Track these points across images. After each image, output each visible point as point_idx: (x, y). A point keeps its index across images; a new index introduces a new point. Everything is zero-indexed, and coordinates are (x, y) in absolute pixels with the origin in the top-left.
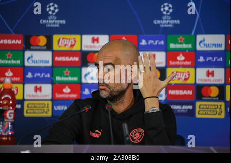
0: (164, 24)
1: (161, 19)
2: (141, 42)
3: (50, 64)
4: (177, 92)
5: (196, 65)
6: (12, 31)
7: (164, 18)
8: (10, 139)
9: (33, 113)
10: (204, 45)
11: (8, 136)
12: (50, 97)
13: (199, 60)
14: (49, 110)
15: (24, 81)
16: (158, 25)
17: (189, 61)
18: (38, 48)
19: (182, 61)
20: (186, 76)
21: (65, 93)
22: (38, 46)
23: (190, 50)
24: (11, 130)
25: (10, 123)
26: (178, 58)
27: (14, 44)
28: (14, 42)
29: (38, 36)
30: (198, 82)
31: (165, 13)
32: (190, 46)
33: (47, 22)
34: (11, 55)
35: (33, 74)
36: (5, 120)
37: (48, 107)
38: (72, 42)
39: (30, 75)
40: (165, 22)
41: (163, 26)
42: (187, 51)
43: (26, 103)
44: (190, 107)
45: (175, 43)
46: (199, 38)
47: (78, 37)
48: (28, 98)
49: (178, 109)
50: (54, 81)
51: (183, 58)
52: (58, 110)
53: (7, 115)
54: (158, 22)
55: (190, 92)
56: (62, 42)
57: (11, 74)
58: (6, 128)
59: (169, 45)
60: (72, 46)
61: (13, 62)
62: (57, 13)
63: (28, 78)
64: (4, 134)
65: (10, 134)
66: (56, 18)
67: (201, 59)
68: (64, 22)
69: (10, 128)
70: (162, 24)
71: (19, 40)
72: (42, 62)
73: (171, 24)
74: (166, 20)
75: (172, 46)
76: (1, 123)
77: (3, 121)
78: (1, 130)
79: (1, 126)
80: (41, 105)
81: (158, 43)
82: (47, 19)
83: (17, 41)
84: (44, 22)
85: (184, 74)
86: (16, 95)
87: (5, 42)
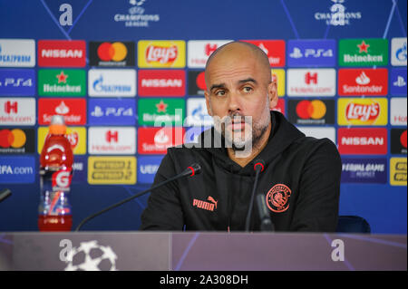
2: (292, 52)
3: (133, 93)
4: (356, 141)
5: (390, 93)
6: (67, 35)
8: (63, 222)
9: (105, 178)
10: (405, 55)
11: (59, 217)
12: (133, 151)
13: (395, 84)
14: (130, 173)
15: (87, 122)
16: (323, 21)
18: (112, 64)
19: (365, 86)
20: (372, 111)
22: (112, 61)
23: (379, 66)
24: (64, 207)
25: (62, 194)
26: (358, 80)
27: (70, 57)
28: (70, 54)
29: (112, 43)
30: (393, 123)
32: (380, 58)
33: (128, 18)
34: (66, 76)
35: (104, 110)
36: (55, 188)
37: (129, 168)
38: (170, 54)
39: (97, 112)
42: (375, 67)
43: (91, 161)
44: (380, 168)
45: (352, 54)
47: (180, 44)
48: (95, 152)
49: (359, 171)
50: (140, 123)
51: (367, 80)
52: (147, 174)
53: (58, 180)
54: (323, 16)
55: (380, 141)
56: (153, 53)
57: (66, 110)
58: (56, 202)
59: (343, 58)
60: (171, 60)
61: (69, 89)
62: (144, 2)
63: (95, 117)
64: (52, 214)
65: (63, 212)
66: (142, 11)
67: (400, 82)
68: (156, 18)
69: (62, 203)
70: (329, 20)
72: (119, 88)
73: (346, 19)
75: (348, 59)
76: (47, 193)
77: (51, 190)
78: (48, 207)
79: (47, 198)
80: (118, 165)
81: (321, 53)
82: (126, 13)
83: (76, 52)
84: (122, 18)
85: (370, 108)
86: (74, 146)
87: (56, 53)
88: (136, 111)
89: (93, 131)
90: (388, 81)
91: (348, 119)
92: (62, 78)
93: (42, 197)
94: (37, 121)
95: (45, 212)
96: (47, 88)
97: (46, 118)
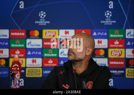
0: (107, 23)
1: (105, 20)
2: (93, 33)
3: (41, 47)
4: (115, 63)
5: (126, 47)
6: (19, 28)
7: (107, 19)
9: (32, 75)
10: (131, 35)
11: (17, 89)
12: (41, 66)
13: (127, 44)
14: (40, 73)
15: (26, 56)
16: (103, 23)
17: (121, 44)
18: (34, 37)
19: (117, 45)
20: (120, 53)
21: (50, 64)
22: (34, 36)
23: (122, 38)
25: (18, 81)
26: (115, 43)
27: (20, 35)
28: (20, 34)
29: (34, 30)
30: (127, 57)
31: (107, 17)
32: (122, 36)
33: (39, 22)
34: (19, 41)
35: (31, 53)
36: (15, 79)
37: (40, 71)
38: (53, 34)
39: (29, 53)
40: (107, 22)
41: (106, 24)
42: (120, 39)
43: (27, 69)
44: (123, 72)
45: (113, 34)
46: (128, 31)
47: (57, 31)
48: (29, 66)
49: (116, 73)
50: (43, 56)
51: (118, 43)
52: (46, 74)
53: (16, 76)
54: (103, 22)
55: (122, 63)
57: (19, 52)
58: (16, 84)
60: (54, 36)
61: (20, 45)
62: (45, 17)
63: (28, 55)
64: (14, 87)
65: (18, 87)
66: (44, 20)
67: (129, 43)
68: (49, 22)
69: (18, 84)
70: (105, 23)
71: (23, 33)
72: (36, 45)
73: (111, 23)
74: (108, 21)
75: (111, 36)
76: (13, 81)
77: (14, 80)
78: (13, 85)
79: (13, 82)
80: (36, 71)
81: (103, 34)
82: (39, 21)
83: (22, 33)
84: (38, 22)
85: (119, 52)
86: (22, 64)
87: (16, 34)
88: (42, 53)
89: (28, 59)
90: (125, 43)
91: (112, 56)
92: (18, 42)
93: (11, 82)
94: (9, 56)
95: (12, 87)
96: (13, 45)
97: (12, 55)
